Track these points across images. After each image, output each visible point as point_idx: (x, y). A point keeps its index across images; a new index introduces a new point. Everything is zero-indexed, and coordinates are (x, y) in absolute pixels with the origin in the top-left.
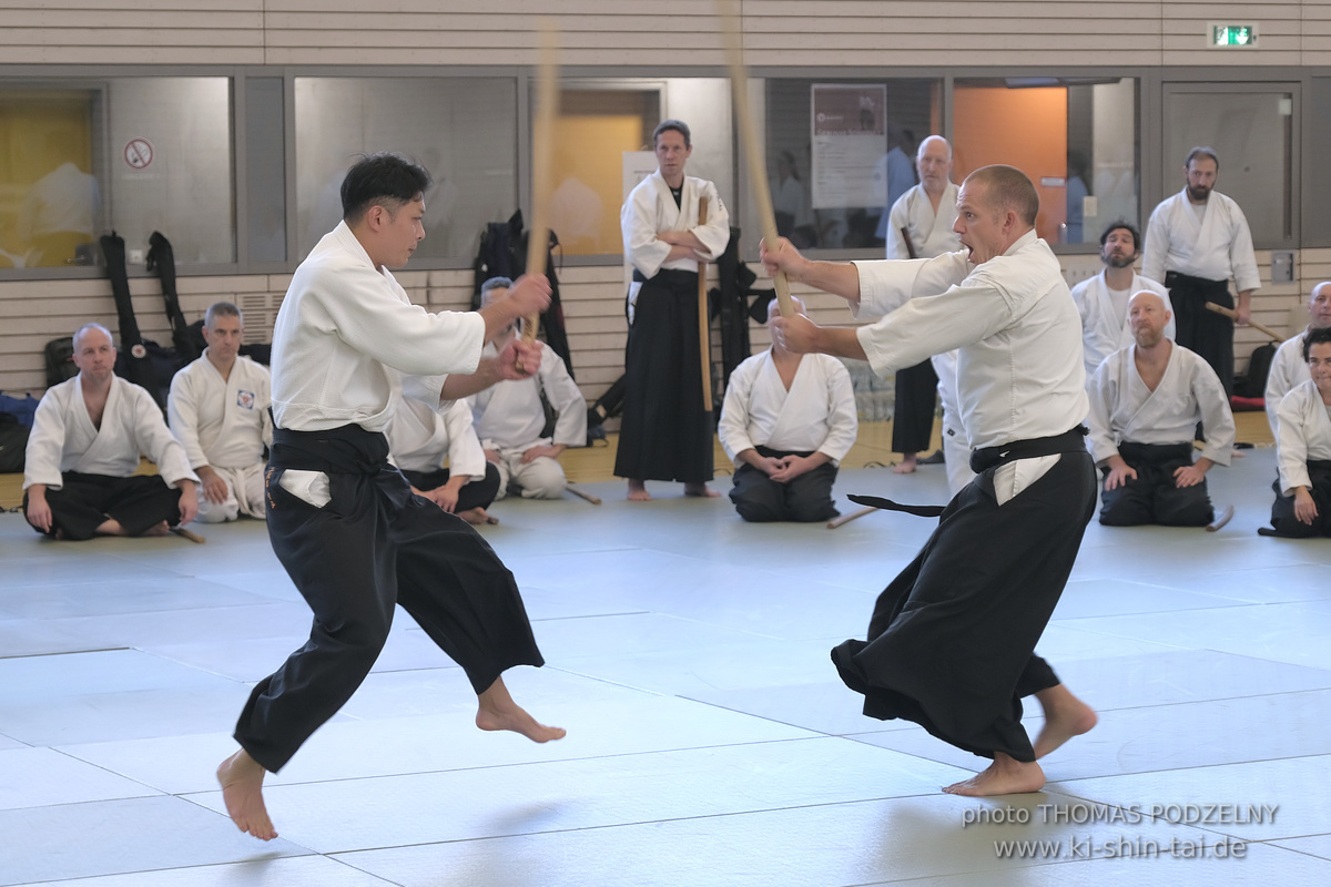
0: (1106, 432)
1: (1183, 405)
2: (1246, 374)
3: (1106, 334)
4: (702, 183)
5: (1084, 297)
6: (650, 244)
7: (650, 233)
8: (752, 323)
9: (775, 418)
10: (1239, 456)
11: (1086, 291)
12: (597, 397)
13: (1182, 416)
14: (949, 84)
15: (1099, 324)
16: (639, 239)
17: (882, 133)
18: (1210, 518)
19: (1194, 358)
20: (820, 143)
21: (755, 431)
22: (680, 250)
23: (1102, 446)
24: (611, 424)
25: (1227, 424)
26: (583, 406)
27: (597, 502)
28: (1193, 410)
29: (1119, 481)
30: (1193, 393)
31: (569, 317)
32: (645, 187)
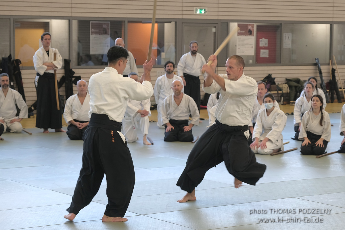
0: (166, 116)
1: (186, 110)
2: (203, 99)
3: (167, 90)
4: (54, 49)
5: (161, 80)
6: (41, 66)
7: (41, 63)
8: (74, 85)
9: (79, 112)
10: (201, 122)
11: (161, 79)
12: (32, 104)
13: (186, 113)
14: (126, 22)
15: (165, 87)
16: (39, 65)
17: (109, 35)
18: (193, 140)
19: (189, 97)
20: (92, 37)
21: (73, 116)
22: (49, 68)
23: (165, 120)
24: (35, 112)
25: (197, 115)
26: (27, 108)
27: (31, 134)
28: (189, 111)
29: (169, 130)
30: (189, 107)
31: (24, 83)
32: (39, 51)
